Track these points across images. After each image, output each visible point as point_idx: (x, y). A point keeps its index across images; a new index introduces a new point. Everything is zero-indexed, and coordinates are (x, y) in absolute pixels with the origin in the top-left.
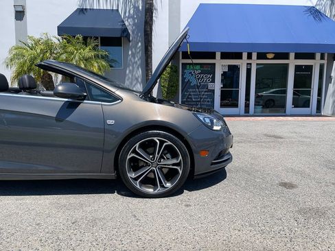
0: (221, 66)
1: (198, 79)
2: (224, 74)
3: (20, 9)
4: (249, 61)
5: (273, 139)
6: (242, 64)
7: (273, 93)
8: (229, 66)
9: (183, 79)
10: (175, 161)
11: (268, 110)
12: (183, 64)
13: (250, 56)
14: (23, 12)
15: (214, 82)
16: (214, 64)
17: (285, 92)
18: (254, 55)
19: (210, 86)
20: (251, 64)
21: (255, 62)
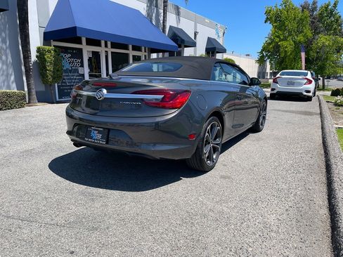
0: (87, 52)
1: (70, 63)
2: (90, 60)
4: (106, 49)
6: (101, 50)
8: (93, 52)
13: (106, 45)
15: (83, 67)
16: (82, 49)
18: (109, 44)
19: (80, 70)
20: (107, 52)
21: (110, 50)
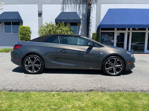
0: (117, 33)
1: (107, 38)
2: (118, 37)
3: (40, 12)
4: (129, 31)
5: (143, 62)
6: (126, 32)
7: (137, 44)
8: (120, 33)
9: (101, 38)
10: (120, 65)
11: (136, 51)
12: (101, 32)
13: (129, 29)
14: (41, 13)
15: (114, 40)
16: (114, 32)
17: (144, 44)
18: (131, 29)
19: (112, 41)
20: (129, 32)
21: (131, 31)
